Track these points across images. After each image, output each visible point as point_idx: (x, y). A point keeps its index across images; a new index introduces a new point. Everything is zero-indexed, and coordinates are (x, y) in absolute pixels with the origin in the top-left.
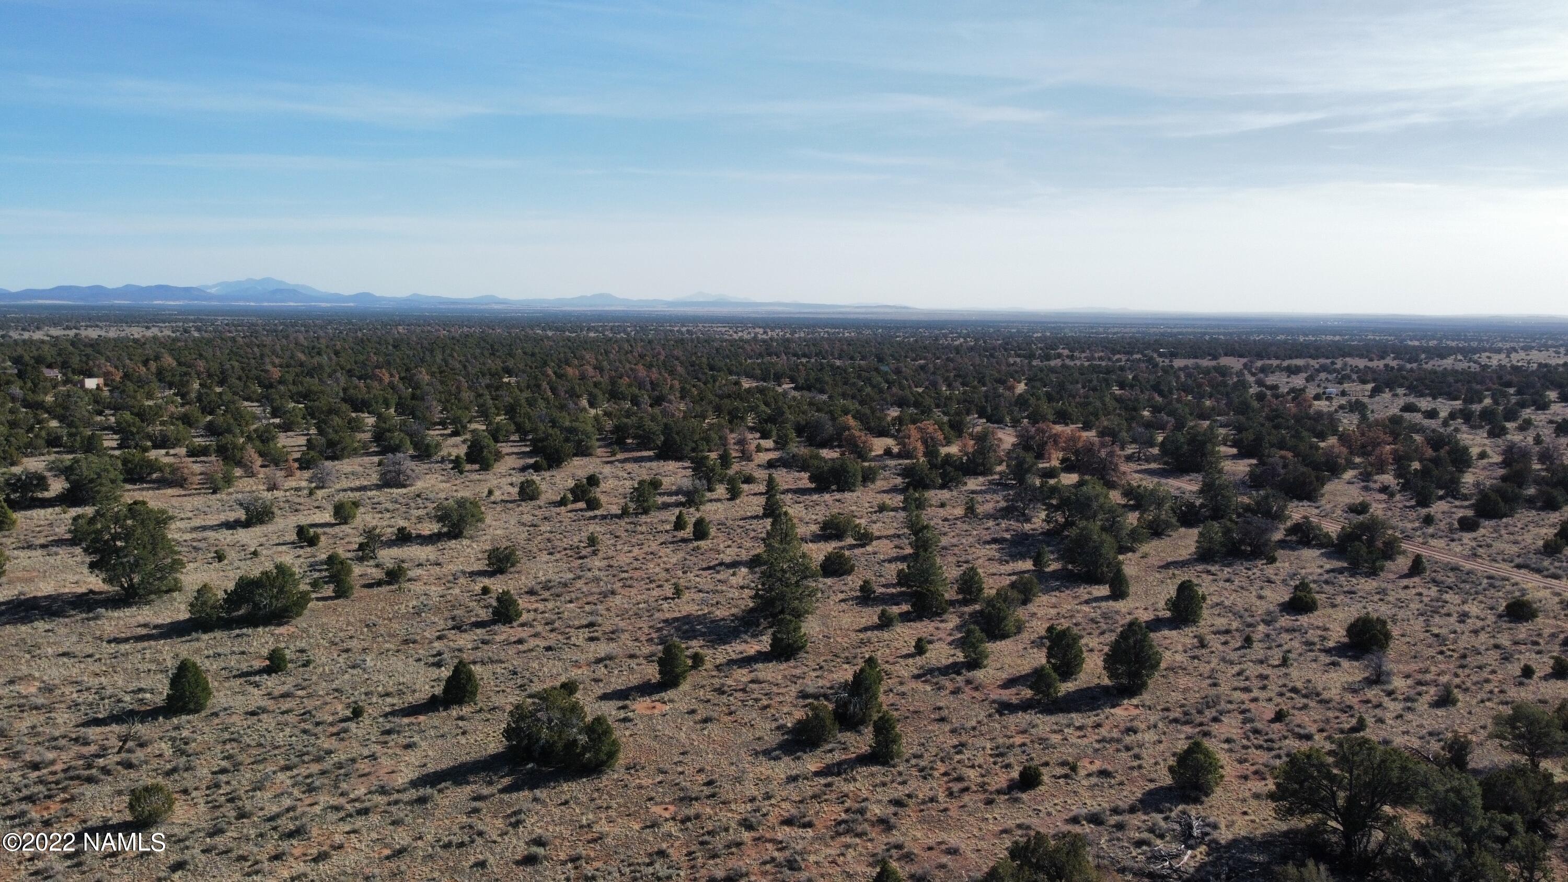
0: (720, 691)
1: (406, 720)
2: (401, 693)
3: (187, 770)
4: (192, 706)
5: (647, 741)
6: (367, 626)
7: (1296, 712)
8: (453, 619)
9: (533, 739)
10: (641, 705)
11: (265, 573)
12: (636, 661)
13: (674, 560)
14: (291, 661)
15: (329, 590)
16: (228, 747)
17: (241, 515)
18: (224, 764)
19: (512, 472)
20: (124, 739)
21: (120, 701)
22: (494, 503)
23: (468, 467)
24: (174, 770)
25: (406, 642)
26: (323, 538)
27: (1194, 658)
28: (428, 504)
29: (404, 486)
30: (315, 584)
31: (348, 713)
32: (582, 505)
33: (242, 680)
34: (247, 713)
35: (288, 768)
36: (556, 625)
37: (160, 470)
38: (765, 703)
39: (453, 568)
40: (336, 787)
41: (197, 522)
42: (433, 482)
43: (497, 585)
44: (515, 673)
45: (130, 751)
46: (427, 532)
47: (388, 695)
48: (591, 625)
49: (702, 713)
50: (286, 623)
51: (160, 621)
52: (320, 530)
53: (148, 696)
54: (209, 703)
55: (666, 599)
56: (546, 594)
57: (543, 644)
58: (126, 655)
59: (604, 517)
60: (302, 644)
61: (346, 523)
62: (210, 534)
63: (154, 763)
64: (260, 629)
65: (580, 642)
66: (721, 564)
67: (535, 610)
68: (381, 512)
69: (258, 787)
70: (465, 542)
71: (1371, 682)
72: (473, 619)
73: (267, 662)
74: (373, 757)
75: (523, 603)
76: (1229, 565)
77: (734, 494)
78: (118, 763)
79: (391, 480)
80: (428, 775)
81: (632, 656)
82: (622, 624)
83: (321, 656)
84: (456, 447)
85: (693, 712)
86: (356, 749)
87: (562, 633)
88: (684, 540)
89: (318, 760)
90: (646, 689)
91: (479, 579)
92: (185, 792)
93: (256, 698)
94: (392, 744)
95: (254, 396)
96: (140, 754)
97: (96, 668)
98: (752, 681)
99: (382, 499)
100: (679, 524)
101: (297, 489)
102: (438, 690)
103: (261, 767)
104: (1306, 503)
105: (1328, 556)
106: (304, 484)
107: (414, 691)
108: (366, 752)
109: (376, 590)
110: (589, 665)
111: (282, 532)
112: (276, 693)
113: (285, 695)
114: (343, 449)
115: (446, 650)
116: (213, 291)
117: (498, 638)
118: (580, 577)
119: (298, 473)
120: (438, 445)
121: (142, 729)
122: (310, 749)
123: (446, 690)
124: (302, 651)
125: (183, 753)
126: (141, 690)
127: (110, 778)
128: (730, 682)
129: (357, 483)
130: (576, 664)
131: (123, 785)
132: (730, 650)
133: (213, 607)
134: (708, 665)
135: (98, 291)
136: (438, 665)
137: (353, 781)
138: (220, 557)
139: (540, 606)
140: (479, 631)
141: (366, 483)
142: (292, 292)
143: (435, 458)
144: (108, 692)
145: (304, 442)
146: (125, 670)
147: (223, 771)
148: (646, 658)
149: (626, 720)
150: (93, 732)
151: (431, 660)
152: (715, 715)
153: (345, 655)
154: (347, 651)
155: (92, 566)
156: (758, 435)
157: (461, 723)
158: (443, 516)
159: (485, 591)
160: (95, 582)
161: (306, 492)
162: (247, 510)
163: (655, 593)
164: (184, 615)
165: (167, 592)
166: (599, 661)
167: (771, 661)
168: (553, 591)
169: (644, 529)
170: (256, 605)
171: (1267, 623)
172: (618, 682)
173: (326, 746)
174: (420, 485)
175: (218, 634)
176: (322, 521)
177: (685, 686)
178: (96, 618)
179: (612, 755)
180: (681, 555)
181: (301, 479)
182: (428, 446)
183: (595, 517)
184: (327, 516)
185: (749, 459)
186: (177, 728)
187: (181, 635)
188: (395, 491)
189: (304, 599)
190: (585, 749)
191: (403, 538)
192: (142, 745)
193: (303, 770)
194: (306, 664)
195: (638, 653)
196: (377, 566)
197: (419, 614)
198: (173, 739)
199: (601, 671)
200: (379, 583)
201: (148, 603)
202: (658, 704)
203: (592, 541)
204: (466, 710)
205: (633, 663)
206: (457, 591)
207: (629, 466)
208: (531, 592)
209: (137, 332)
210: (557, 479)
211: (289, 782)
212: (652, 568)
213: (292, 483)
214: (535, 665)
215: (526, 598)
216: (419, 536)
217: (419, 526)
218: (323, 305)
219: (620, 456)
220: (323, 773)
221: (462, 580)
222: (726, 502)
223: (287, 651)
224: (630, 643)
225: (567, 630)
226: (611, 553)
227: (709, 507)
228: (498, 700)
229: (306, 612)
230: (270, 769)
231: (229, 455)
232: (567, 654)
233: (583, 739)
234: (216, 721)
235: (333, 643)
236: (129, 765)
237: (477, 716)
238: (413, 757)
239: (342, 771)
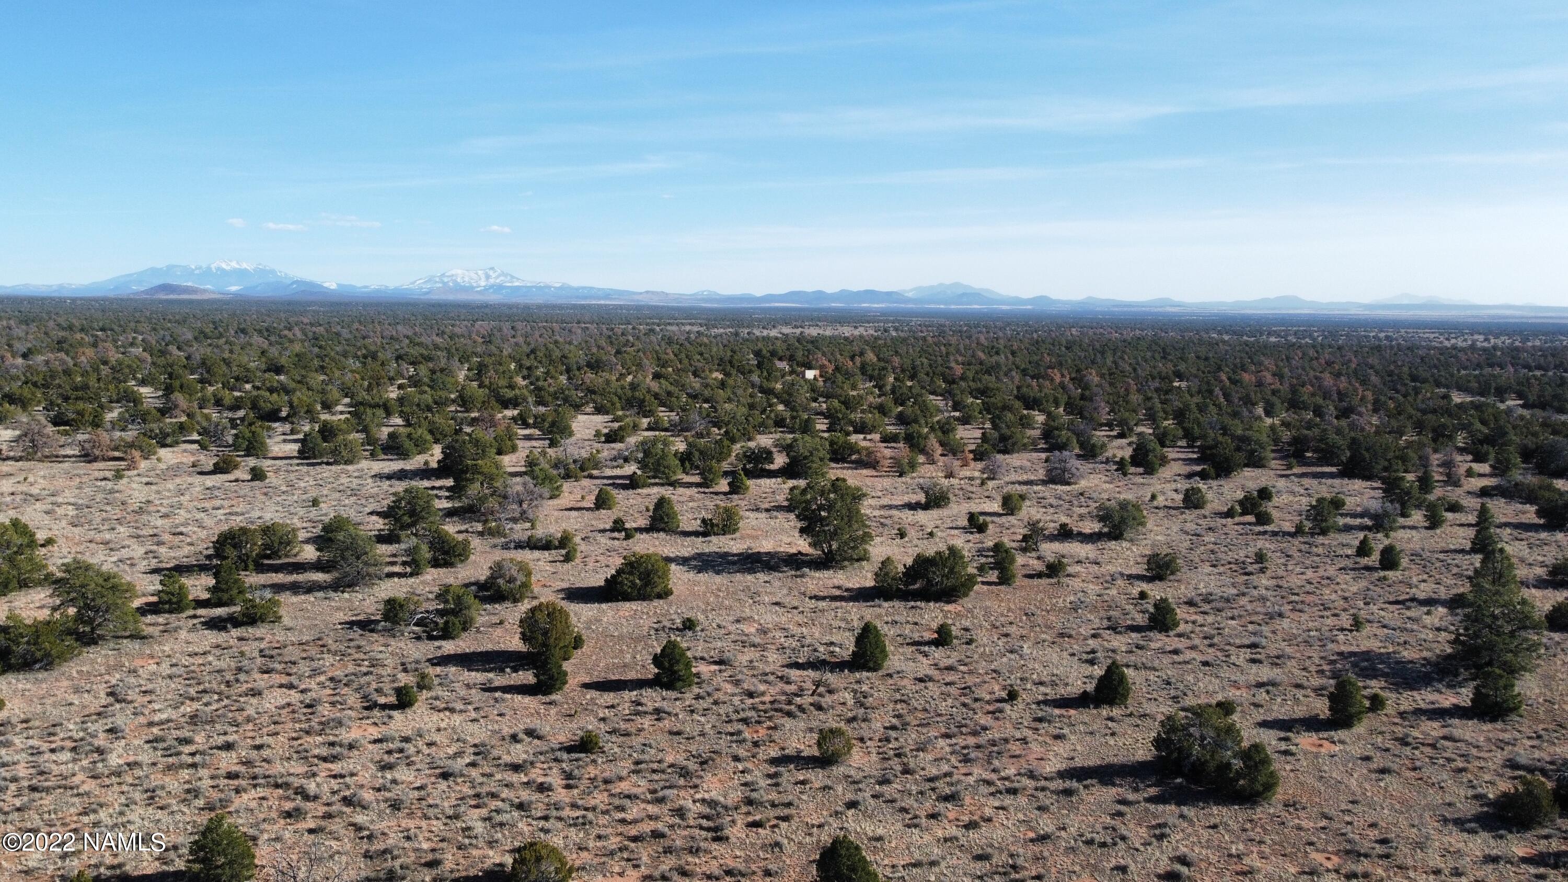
0: (1403, 741)
1: (1057, 711)
2: (1054, 684)
3: (864, 720)
4: (871, 665)
5: (1310, 780)
6: (1026, 614)
8: (1109, 619)
9: (1183, 753)
10: (1305, 741)
11: (939, 553)
12: (1303, 692)
13: (1354, 589)
14: (957, 637)
15: (993, 576)
16: (899, 706)
17: (922, 498)
18: (894, 721)
19: (1178, 478)
20: (818, 684)
21: (815, 650)
22: (1157, 508)
23: (1132, 470)
24: (854, 719)
25: (1062, 635)
26: (991, 526)
28: (1090, 503)
29: (1069, 484)
30: (981, 569)
31: (1004, 694)
32: (1250, 518)
33: (914, 648)
34: (916, 679)
35: (947, 736)
36: (1216, 640)
37: (858, 452)
38: (1461, 765)
39: (1111, 568)
40: (990, 763)
41: (885, 501)
42: (1096, 482)
43: (1156, 591)
44: (1169, 683)
45: (820, 695)
46: (1087, 531)
47: (1041, 683)
48: (1254, 646)
49: (1379, 761)
50: (955, 601)
51: (850, 585)
52: (988, 519)
53: (837, 649)
54: (886, 664)
55: (1342, 630)
56: (1206, 607)
57: (1200, 658)
58: (822, 611)
59: (1275, 534)
60: (967, 623)
61: (1012, 514)
62: (895, 512)
63: (840, 708)
64: (932, 604)
65: (1241, 661)
66: (1413, 600)
67: (1194, 622)
68: (1045, 507)
69: (921, 748)
70: (1125, 544)
72: (1129, 622)
73: (936, 636)
74: (1024, 741)
75: (1181, 613)
77: (1434, 522)
78: (811, 704)
79: (1056, 477)
80: (1075, 769)
81: (1298, 686)
82: (1288, 650)
83: (983, 637)
84: (1121, 449)
85: (1367, 759)
86: (1009, 731)
87: (1222, 650)
88: (1368, 568)
89: (975, 733)
90: (1312, 724)
91: (1137, 583)
92: (862, 740)
93: (924, 667)
94: (1042, 731)
95: (939, 391)
96: (827, 700)
97: (800, 618)
98: (1445, 738)
99: (1047, 494)
100: (1363, 550)
101: (971, 479)
102: (1090, 687)
103: (925, 730)
106: (977, 474)
107: (1067, 684)
108: (1018, 735)
109: (1036, 581)
110: (1249, 687)
111: (955, 518)
112: (942, 665)
113: (950, 668)
114: (1014, 444)
115: (1100, 649)
116: (910, 295)
117: (1153, 645)
118: (1244, 594)
119: (972, 464)
120: (1104, 446)
121: (831, 678)
122: (968, 722)
123: (1098, 688)
124: (966, 630)
125: (862, 705)
126: (832, 643)
127: (804, 716)
128: (1415, 733)
129: (1025, 477)
130: (1235, 685)
131: (814, 724)
132: (1418, 698)
133: (894, 579)
134: (1390, 709)
135: (820, 295)
136: (1092, 662)
137: (1004, 760)
138: (902, 535)
139: (1200, 619)
140: (1134, 635)
141: (1033, 478)
142: (976, 295)
143: (1099, 458)
144: (808, 641)
145: (980, 435)
146: (821, 624)
147: (893, 728)
148: (1315, 690)
149: (1286, 753)
150: (794, 674)
151: (1085, 656)
152: (1395, 767)
153: (1004, 640)
154: (1007, 635)
155: (802, 531)
156: (1470, 457)
157: (1110, 724)
158: (1104, 516)
159: (1143, 595)
160: (802, 545)
161: (978, 481)
162: (927, 493)
163: (1330, 622)
164: (870, 583)
165: (858, 560)
166: (1260, 685)
167: (1471, 718)
168: (1214, 605)
169: (1320, 550)
170: (929, 581)
172: (1280, 710)
173: (982, 722)
174: (1083, 484)
175: (897, 603)
176: (991, 510)
177: (1360, 729)
178: (802, 576)
179: (1270, 787)
180: (1363, 584)
181: (975, 470)
182: (1094, 446)
183: (1265, 533)
184: (995, 507)
185: (1457, 484)
186: (858, 682)
187: (866, 600)
188: (1059, 487)
189: (970, 582)
190: (1239, 775)
191: (1065, 534)
192: (830, 692)
193: (960, 741)
194: (969, 642)
195: (1306, 683)
196: (1039, 558)
197: (1076, 610)
198: (855, 691)
199: (1262, 696)
200: (1040, 575)
201: (842, 568)
202: (1325, 743)
203: (1260, 557)
204: (1116, 712)
205: (1299, 694)
206: (1114, 592)
207: (1306, 482)
208: (1190, 603)
209: (847, 331)
210: (1225, 489)
211: (948, 749)
212: (1328, 594)
213: (966, 472)
214: (1190, 678)
215: (1185, 608)
216: (1080, 534)
217: (1080, 524)
218: (1004, 307)
219: (1297, 470)
220: (978, 747)
221: (1120, 582)
222: (1423, 531)
223: (953, 628)
224: (1296, 672)
225: (1227, 648)
226: (1281, 573)
227: (1401, 534)
228: (1150, 708)
229: (972, 593)
230: (933, 733)
231: (914, 443)
232: (1225, 672)
233: (1237, 764)
234: (890, 681)
235: (994, 627)
236: (819, 708)
237: (1127, 720)
238: (1061, 749)
239: (996, 748)
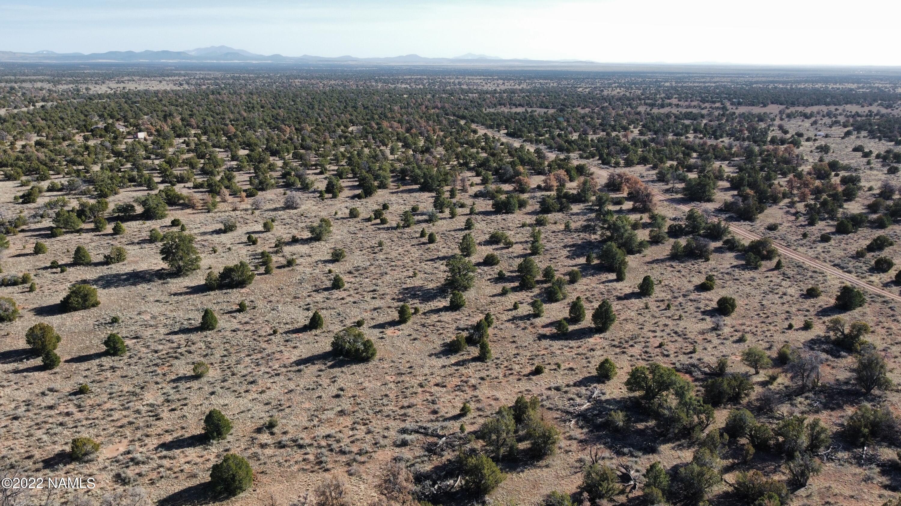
0: (423, 326)
1: (294, 335)
2: (292, 323)
3: (211, 355)
4: (211, 327)
5: (389, 348)
6: (279, 289)
7: (670, 343)
8: (315, 286)
9: (343, 348)
10: (389, 331)
11: (236, 266)
12: (391, 309)
13: (417, 255)
14: (248, 306)
15: (262, 270)
16: (226, 345)
17: (222, 226)
18: (225, 353)
19: (347, 199)
20: (187, 341)
21: (182, 324)
22: (337, 219)
23: (326, 195)
24: (207, 355)
25: (295, 298)
26: (259, 240)
27: (639, 314)
28: (307, 220)
29: (296, 208)
30: (256, 267)
31: (271, 332)
32: (378, 221)
33: (229, 315)
34: (232, 331)
35: (249, 355)
36: (359, 291)
37: (183, 199)
38: (441, 332)
39: (317, 258)
40: (268, 364)
41: (203, 230)
42: (309, 205)
43: (336, 268)
44: (339, 315)
45: (189, 346)
46: (305, 237)
47: (287, 323)
48: (374, 291)
49: (414, 336)
50: (245, 287)
51: (193, 285)
52: (257, 236)
53: (193, 322)
54: (217, 326)
55: (410, 277)
56: (356, 274)
57: (352, 300)
58: (182, 302)
59: (388, 229)
60: (252, 298)
61: (269, 231)
62: (209, 237)
63: (199, 351)
64: (234, 290)
65: (368, 299)
66: (438, 258)
67: (351, 282)
68: (285, 225)
69: (238, 363)
70: (323, 243)
71: (714, 329)
72: (324, 287)
73: (238, 307)
74: (281, 352)
75: (345, 278)
76: (682, 262)
77: (453, 215)
78: (186, 351)
79: (289, 206)
80: (302, 360)
81: (389, 307)
82: (388, 291)
83: (260, 304)
84: (322, 186)
85: (410, 335)
86: (275, 348)
87: (362, 295)
88: (424, 244)
89: (260, 352)
90: (393, 324)
91: (327, 264)
92: (212, 364)
93: (235, 324)
94: (288, 346)
95: (222, 145)
96: (193, 348)
97: (171, 307)
98: (438, 321)
99: (285, 217)
100: (423, 234)
101: (246, 210)
102: (307, 322)
103: (239, 354)
104: (747, 223)
105: (737, 258)
106: (249, 207)
107: (298, 322)
108: (279, 350)
109: (283, 270)
110: (371, 311)
111: (240, 237)
112: (243, 322)
113: (246, 323)
114: (267, 185)
115: (311, 302)
116: (193, 53)
117: (334, 297)
118: (372, 265)
119: (246, 199)
120: (312, 183)
121: (193, 337)
122: (257, 347)
123: (311, 323)
124: (252, 301)
125: (209, 348)
126: (190, 319)
127: (184, 357)
128: (429, 321)
129: (274, 206)
130: (366, 310)
131: (189, 360)
132: (432, 305)
133: (215, 281)
134: (421, 312)
135: (130, 54)
136: (308, 309)
137: (274, 362)
138: (215, 251)
139: (353, 280)
140: (326, 293)
141: (278, 206)
142: (236, 54)
143: (310, 190)
144: (178, 320)
145: (248, 179)
146: (182, 309)
147: (225, 356)
148: (395, 308)
149: (382, 338)
150: (174, 337)
151: (305, 307)
152: (418, 337)
153: (270, 304)
154: (270, 302)
155: (163, 259)
156: (474, 174)
157: (316, 337)
158: (312, 230)
159: (330, 271)
160: (165, 265)
161: (250, 212)
162: (225, 225)
163: (405, 274)
164: (203, 282)
165: (194, 269)
166: (375, 309)
167: (448, 311)
168: (360, 272)
169: (405, 236)
170: (232, 279)
171: (684, 296)
172: (382, 320)
173: (263, 346)
174: (303, 207)
175: (217, 292)
176: (258, 230)
177: (409, 323)
178: (167, 283)
179: (373, 354)
180: (421, 252)
181: (247, 204)
182: (307, 184)
183: (384, 229)
184: (260, 228)
185: (466, 191)
186: (206, 337)
187: (202, 292)
188: (292, 211)
189: (251, 277)
190: (363, 352)
191: (295, 241)
192: (193, 344)
193: (254, 357)
194: (254, 308)
195: (392, 306)
196: (283, 256)
197: (301, 283)
198: (205, 341)
199: (375, 314)
200: (283, 267)
201: (187, 276)
202: (396, 331)
203: (380, 244)
204: (318, 332)
205: (389, 310)
206: (317, 271)
207: (405, 195)
208: (350, 273)
209: (154, 86)
210: (369, 205)
211: (250, 361)
212: (407, 260)
213: (243, 206)
214: (348, 311)
215: (348, 275)
216: (302, 239)
217: (302, 233)
218: (254, 62)
219: (402, 188)
220: (262, 358)
221: (320, 265)
222: (449, 220)
223: (246, 302)
224: (390, 301)
225: (364, 293)
226: (389, 251)
227: (440, 223)
228: (331, 328)
229: (253, 282)
230: (243, 355)
231: (213, 190)
232: (363, 306)
233: (362, 347)
234: (220, 334)
235: (265, 298)
236: (190, 352)
237: (323, 335)
238: (296, 352)
239: (269, 358)
